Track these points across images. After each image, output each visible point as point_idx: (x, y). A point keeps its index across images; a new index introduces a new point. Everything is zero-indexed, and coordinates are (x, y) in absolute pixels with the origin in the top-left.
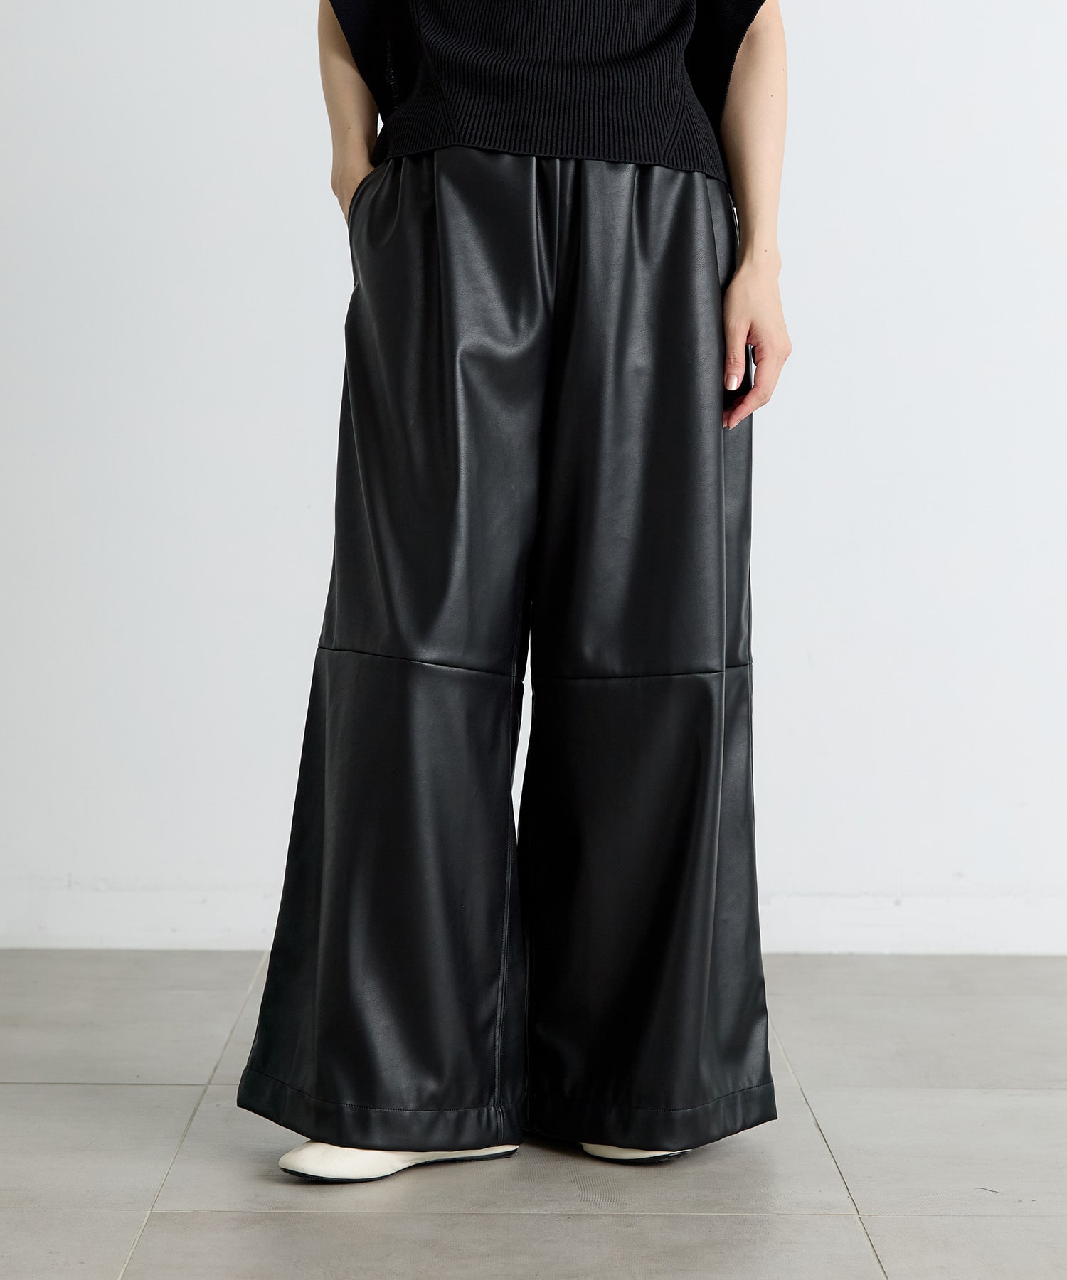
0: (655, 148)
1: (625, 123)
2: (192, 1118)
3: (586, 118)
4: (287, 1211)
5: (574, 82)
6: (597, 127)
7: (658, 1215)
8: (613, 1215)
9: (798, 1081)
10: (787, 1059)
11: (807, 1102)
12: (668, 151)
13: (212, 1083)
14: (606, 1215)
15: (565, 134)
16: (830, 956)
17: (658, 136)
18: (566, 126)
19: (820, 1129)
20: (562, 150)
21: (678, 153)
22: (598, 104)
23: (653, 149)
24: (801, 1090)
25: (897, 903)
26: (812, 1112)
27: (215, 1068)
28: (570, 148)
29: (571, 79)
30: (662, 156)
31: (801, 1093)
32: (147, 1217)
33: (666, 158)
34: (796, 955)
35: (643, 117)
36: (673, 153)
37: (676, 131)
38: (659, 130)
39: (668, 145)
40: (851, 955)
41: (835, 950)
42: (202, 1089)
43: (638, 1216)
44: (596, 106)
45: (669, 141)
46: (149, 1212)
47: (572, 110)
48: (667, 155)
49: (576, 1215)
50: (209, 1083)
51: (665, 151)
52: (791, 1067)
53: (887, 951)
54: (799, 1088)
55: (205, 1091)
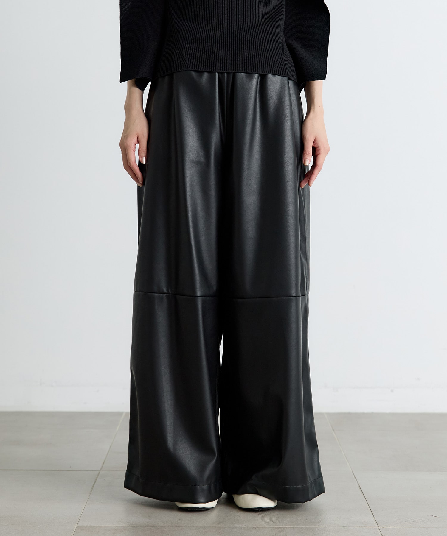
0: (273, 67)
1: (260, 57)
2: (94, 485)
3: (243, 55)
4: (134, 526)
5: (237, 40)
6: (247, 59)
7: (293, 527)
8: (274, 528)
9: (351, 468)
10: (346, 458)
11: (355, 477)
12: (278, 68)
13: (102, 470)
14: (271, 528)
15: (234, 62)
16: (363, 414)
17: (274, 62)
18: (235, 58)
19: (361, 489)
20: (233, 69)
21: (282, 69)
22: (248, 49)
23: (272, 67)
24: (353, 472)
25: (392, 391)
26: (357, 482)
27: (104, 463)
28: (237, 68)
29: (235, 38)
30: (276, 71)
31: (352, 473)
32: (75, 529)
33: (278, 71)
34: (349, 413)
35: (267, 54)
36: (280, 69)
37: (281, 59)
38: (274, 59)
39: (278, 66)
40: (372, 413)
41: (366, 411)
42: (98, 472)
43: (284, 528)
44: (247, 49)
45: (279, 64)
46: (76, 526)
47: (237, 51)
48: (278, 70)
49: (258, 527)
50: (101, 470)
51: (277, 68)
52: (348, 462)
53: (388, 411)
54: (352, 471)
55: (99, 473)
